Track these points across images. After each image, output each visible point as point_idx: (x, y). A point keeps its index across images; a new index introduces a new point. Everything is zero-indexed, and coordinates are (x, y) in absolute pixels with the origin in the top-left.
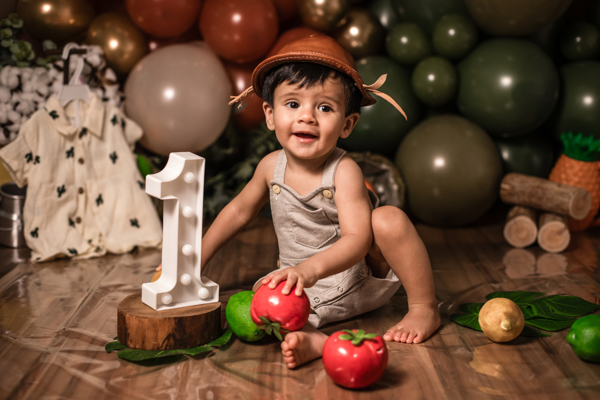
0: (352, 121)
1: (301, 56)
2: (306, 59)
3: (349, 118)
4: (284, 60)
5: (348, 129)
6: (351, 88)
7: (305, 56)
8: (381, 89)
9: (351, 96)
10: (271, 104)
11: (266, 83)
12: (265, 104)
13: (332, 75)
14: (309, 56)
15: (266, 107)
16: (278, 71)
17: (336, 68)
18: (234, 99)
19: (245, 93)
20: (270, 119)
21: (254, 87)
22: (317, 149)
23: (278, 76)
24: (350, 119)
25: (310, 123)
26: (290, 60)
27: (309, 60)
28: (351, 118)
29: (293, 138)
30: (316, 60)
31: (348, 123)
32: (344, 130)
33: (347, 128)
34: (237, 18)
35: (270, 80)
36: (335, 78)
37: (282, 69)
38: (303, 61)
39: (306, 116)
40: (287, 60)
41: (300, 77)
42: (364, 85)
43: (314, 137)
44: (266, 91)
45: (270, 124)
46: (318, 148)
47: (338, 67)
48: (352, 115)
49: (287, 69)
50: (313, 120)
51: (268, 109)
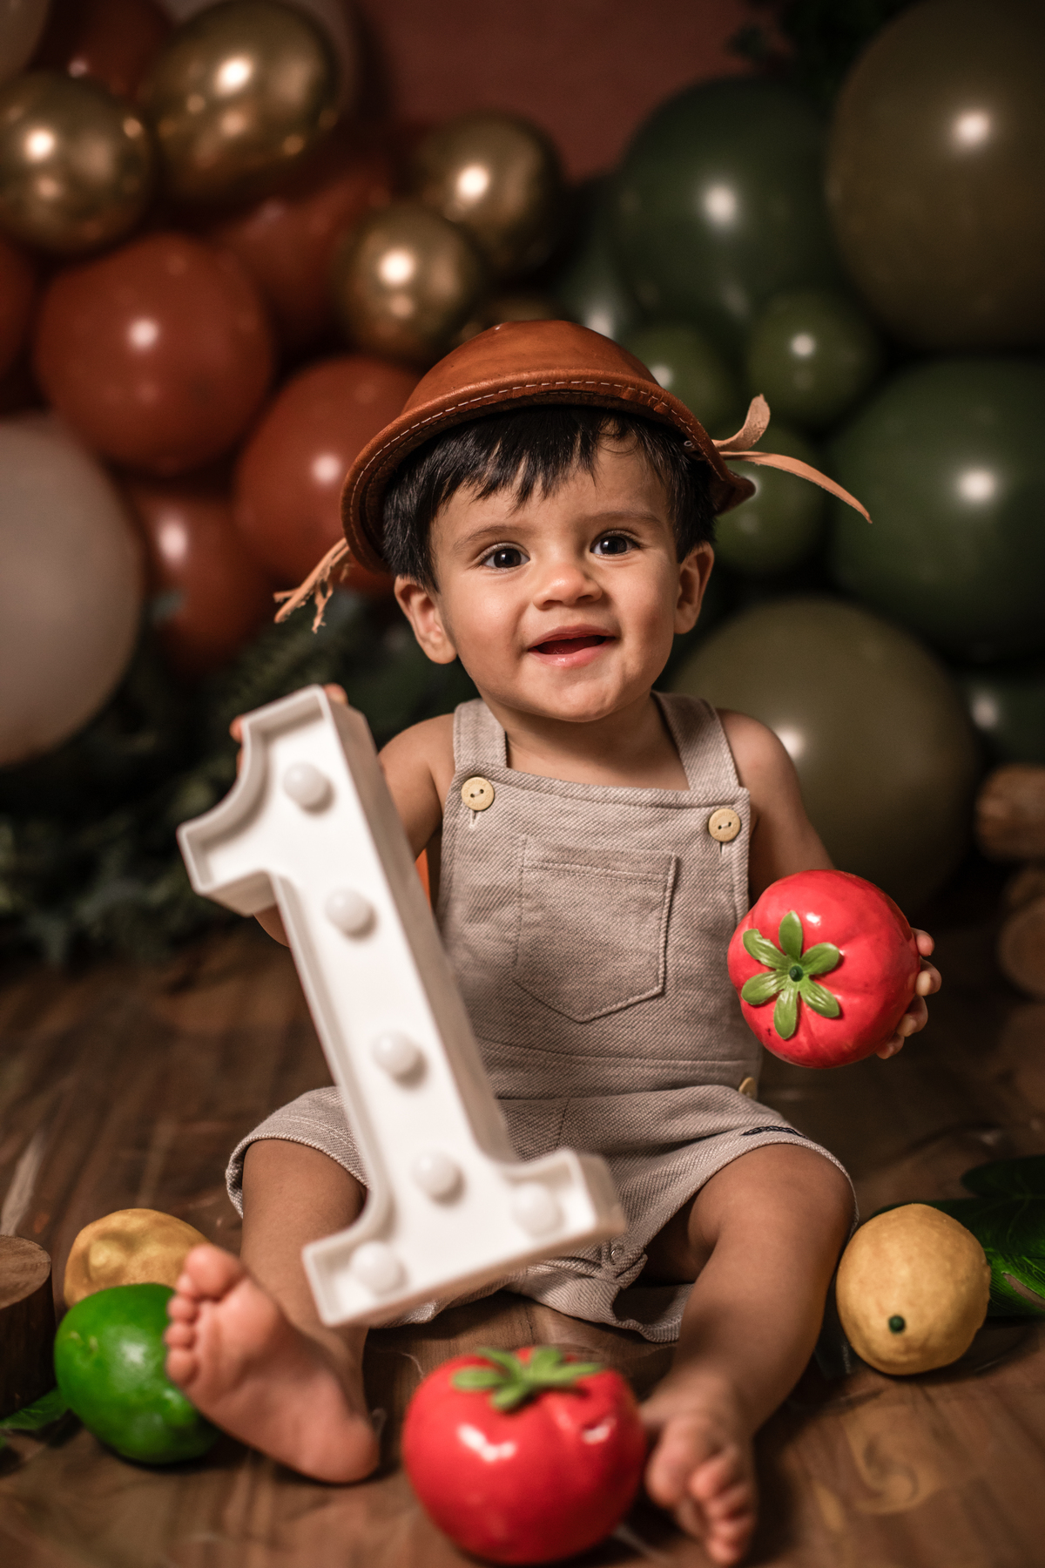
0: (695, 572)
1: (495, 389)
2: (514, 396)
3: (684, 566)
4: (439, 420)
5: (690, 601)
6: (674, 462)
7: (508, 386)
8: (765, 444)
9: (680, 488)
10: (428, 578)
11: (389, 512)
12: (400, 583)
13: (610, 427)
14: (522, 383)
15: (407, 593)
16: (426, 464)
17: (616, 404)
18: (286, 600)
19: (324, 570)
20: (429, 630)
21: (351, 542)
22: (624, 676)
23: (431, 477)
24: (689, 569)
25: (582, 601)
26: (458, 414)
27: (524, 397)
28: (690, 564)
29: (532, 663)
30: (548, 392)
31: (685, 579)
32: (680, 606)
33: (685, 599)
34: (144, 334)
35: (407, 500)
36: (620, 436)
37: (438, 455)
38: (506, 408)
39: (562, 583)
40: (449, 416)
41: (508, 460)
42: (716, 443)
43: (606, 639)
44: (396, 538)
45: (434, 646)
46: (624, 672)
47: (625, 396)
48: (691, 557)
49: (454, 451)
50: (589, 588)
51: (417, 599)
